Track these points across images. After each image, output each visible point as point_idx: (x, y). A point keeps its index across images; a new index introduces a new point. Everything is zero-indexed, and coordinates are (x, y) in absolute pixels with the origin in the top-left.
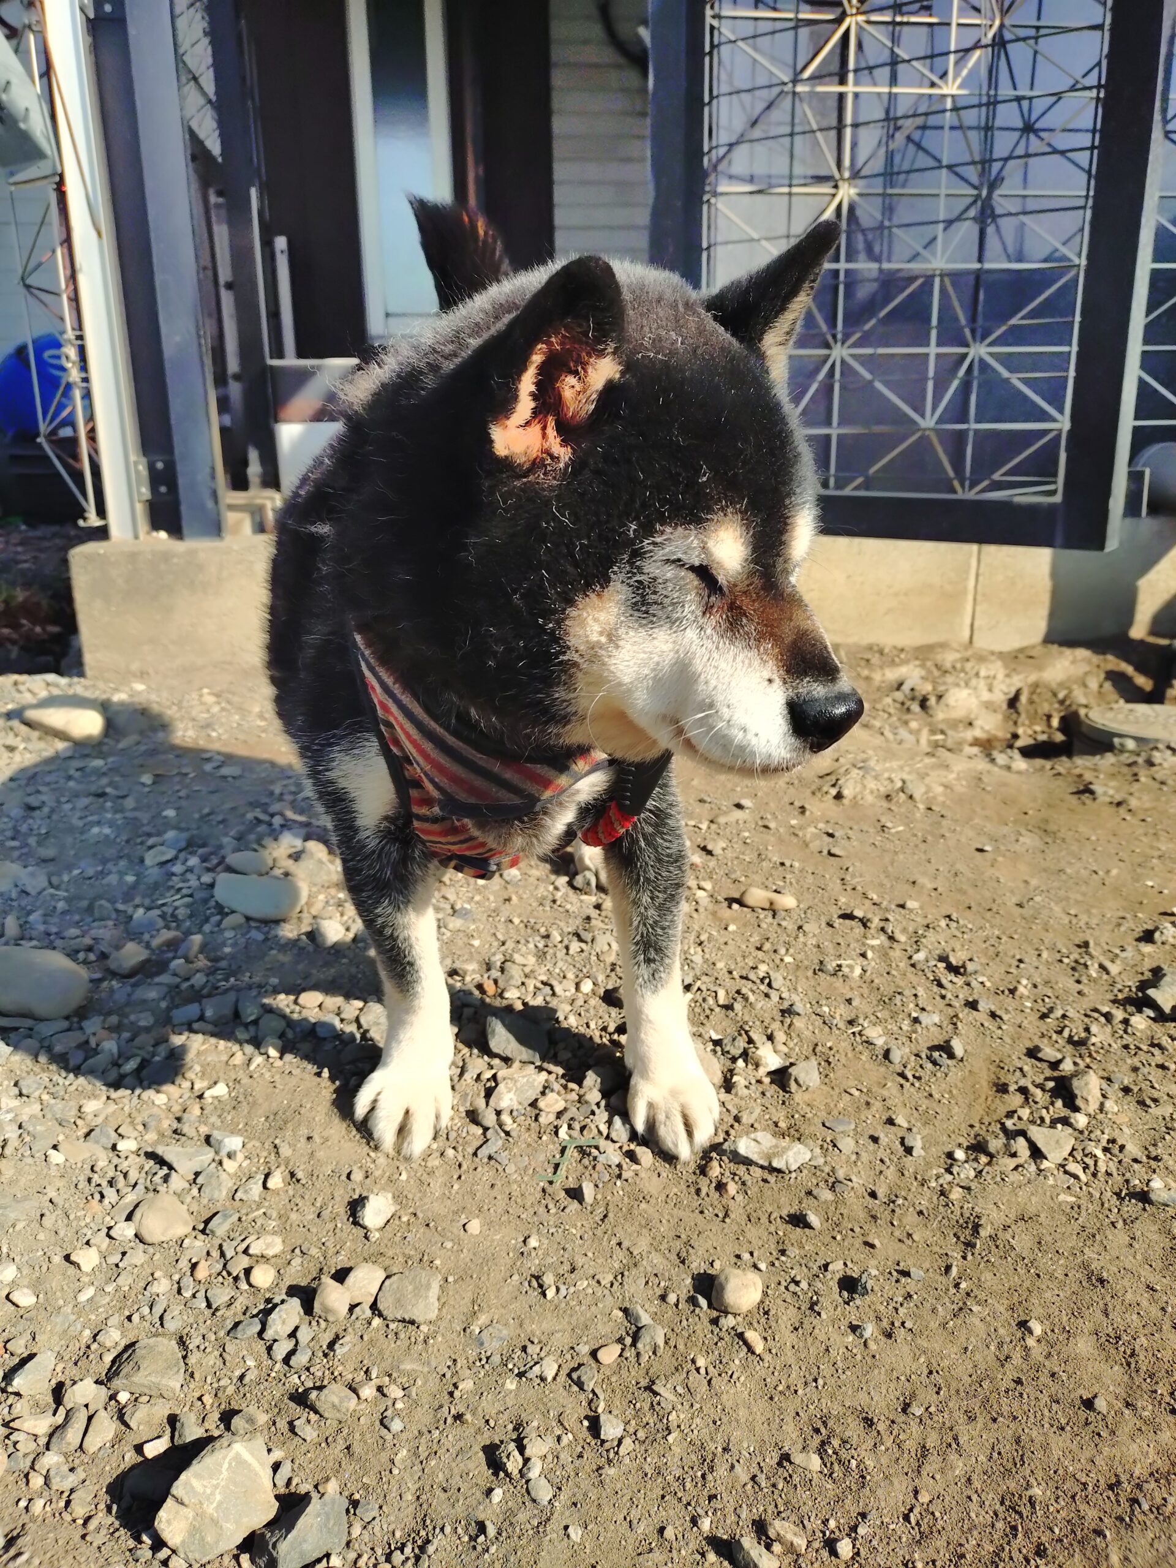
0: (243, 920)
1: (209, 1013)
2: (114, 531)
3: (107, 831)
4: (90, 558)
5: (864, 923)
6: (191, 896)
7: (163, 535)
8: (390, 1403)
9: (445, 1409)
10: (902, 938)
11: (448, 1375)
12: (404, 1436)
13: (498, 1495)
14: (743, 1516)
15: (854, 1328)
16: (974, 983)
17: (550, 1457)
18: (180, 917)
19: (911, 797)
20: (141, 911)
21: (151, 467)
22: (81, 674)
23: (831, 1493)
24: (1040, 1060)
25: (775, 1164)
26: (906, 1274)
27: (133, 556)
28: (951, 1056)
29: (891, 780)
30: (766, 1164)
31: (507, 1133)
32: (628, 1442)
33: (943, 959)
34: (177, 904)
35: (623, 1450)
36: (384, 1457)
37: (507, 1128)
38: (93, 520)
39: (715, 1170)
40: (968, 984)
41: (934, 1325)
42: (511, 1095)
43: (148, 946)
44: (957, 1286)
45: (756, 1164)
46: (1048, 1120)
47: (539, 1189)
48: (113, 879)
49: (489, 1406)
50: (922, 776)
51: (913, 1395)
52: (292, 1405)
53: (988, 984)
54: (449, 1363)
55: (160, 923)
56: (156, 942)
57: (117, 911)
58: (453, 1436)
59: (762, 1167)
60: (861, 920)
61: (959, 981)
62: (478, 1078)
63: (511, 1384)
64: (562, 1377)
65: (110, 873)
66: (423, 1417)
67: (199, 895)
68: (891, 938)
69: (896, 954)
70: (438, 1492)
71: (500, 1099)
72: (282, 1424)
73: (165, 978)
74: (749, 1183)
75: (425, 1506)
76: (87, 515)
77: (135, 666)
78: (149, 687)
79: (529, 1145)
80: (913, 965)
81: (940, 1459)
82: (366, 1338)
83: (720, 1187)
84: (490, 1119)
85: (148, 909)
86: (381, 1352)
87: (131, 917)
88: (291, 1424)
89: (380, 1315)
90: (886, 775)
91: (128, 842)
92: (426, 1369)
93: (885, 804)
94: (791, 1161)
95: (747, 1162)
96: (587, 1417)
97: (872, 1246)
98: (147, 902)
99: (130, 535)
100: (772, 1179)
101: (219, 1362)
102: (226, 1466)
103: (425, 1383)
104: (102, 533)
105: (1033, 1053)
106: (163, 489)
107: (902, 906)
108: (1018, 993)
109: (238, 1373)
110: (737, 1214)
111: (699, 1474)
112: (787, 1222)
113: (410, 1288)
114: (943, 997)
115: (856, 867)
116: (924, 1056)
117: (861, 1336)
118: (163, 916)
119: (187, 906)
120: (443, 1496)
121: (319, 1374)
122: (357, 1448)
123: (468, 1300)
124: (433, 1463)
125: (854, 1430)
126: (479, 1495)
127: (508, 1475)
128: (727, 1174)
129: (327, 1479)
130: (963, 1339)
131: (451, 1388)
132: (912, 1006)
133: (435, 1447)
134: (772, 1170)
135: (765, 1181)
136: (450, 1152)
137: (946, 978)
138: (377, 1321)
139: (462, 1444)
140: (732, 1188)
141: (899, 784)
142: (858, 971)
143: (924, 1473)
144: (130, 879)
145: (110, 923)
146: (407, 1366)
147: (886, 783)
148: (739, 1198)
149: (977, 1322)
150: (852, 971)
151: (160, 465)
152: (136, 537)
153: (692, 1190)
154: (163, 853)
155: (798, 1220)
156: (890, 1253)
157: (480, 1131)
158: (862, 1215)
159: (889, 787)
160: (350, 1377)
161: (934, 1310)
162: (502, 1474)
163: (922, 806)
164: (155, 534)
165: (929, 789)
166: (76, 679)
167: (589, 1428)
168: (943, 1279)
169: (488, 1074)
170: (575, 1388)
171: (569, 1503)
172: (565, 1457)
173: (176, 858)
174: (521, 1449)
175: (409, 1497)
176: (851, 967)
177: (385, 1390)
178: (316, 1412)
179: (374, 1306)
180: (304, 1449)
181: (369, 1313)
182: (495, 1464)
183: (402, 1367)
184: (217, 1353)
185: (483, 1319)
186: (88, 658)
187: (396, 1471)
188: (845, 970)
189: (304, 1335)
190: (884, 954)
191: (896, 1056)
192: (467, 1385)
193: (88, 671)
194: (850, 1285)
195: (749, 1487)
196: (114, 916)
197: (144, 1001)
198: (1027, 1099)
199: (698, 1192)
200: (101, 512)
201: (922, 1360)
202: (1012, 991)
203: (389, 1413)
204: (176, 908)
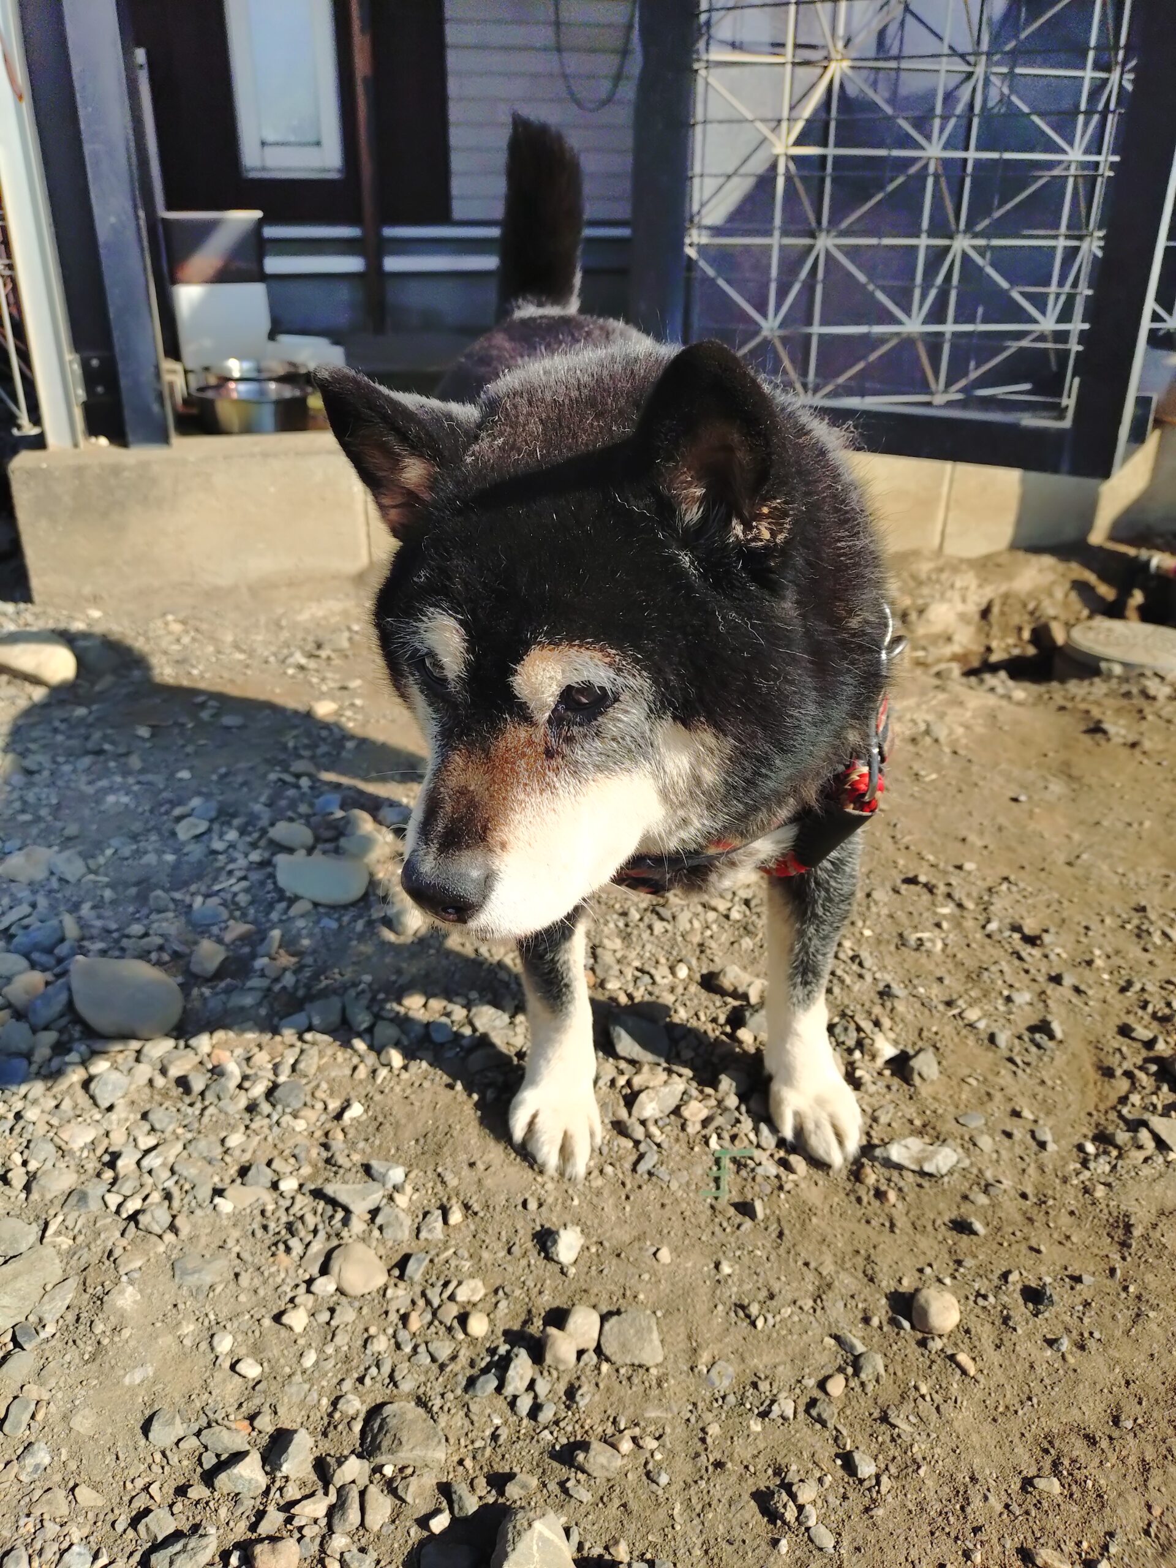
0: (309, 906)
1: (316, 1021)
2: (51, 439)
3: (125, 799)
4: (32, 473)
5: (930, 888)
6: (244, 878)
7: (103, 441)
8: (648, 1455)
9: (703, 1458)
10: (970, 905)
11: (693, 1420)
12: (673, 1489)
13: (784, 1545)
14: (1008, 1546)
15: (1051, 1343)
16: (1052, 956)
17: (819, 1503)
18: (243, 904)
19: (936, 741)
20: (199, 900)
21: (85, 365)
22: (27, 598)
23: (1078, 1515)
24: (1133, 1039)
25: (928, 1168)
26: (1078, 1279)
27: (79, 471)
28: (1051, 1036)
29: (913, 721)
30: (916, 1168)
31: (659, 1145)
32: (884, 1479)
33: (1016, 928)
34: (235, 889)
35: (884, 1489)
36: (662, 1513)
37: (658, 1141)
38: (29, 430)
39: (871, 1177)
40: (1046, 956)
41: (1118, 1333)
42: (653, 1105)
43: (220, 941)
44: (1125, 1289)
45: (908, 1169)
46: (1160, 1107)
47: (707, 1205)
48: (151, 858)
49: (742, 1450)
50: (942, 716)
51: (1118, 1407)
52: (555, 1464)
53: (1064, 955)
54: (690, 1407)
55: (224, 913)
56: (228, 937)
57: (173, 900)
58: (720, 1487)
59: (913, 1171)
60: (926, 885)
61: (1036, 952)
62: (613, 1082)
63: (756, 1426)
64: (801, 1415)
65: (146, 853)
66: (684, 1468)
67: (255, 876)
68: (960, 906)
69: (969, 924)
70: (724, 1545)
71: (642, 1109)
72: (553, 1486)
73: (255, 982)
74: (906, 1190)
75: (716, 1561)
76: (20, 422)
77: (87, 590)
78: (106, 613)
79: (683, 1158)
80: (989, 936)
81: (1161, 1472)
82: (601, 1386)
83: (880, 1195)
84: (639, 1132)
85: (207, 896)
86: (620, 1400)
87: (190, 906)
88: (562, 1484)
89: (608, 1360)
90: (908, 716)
91: (152, 811)
92: (670, 1416)
93: (911, 748)
94: (941, 1164)
95: (899, 1167)
96: (837, 1456)
97: (1038, 1251)
98: (203, 889)
99: (67, 443)
100: (926, 1184)
101: (467, 1422)
103: (674, 1428)
104: (39, 443)
105: (1125, 1031)
106: (100, 389)
107: (959, 867)
108: (1094, 966)
109: (488, 1432)
110: (901, 1222)
111: (958, 1507)
112: (951, 1229)
113: (632, 1331)
114: (1027, 972)
115: (904, 823)
116: (1026, 1039)
117: (1059, 1350)
118: (224, 904)
119: (247, 890)
120: (730, 1549)
121: (569, 1429)
122: (633, 1505)
123: (683, 1336)
124: (710, 1515)
125: (1079, 1448)
126: (765, 1547)
127: (784, 1522)
128: (883, 1180)
129: (616, 1542)
130: (1146, 1346)
131: (701, 1435)
132: (1000, 982)
133: (707, 1499)
134: (922, 1174)
135: (920, 1186)
136: (609, 1169)
137: (1026, 950)
138: (605, 1367)
139: (730, 1493)
140: (892, 1196)
141: (923, 727)
142: (939, 945)
143: (1150, 1487)
144: (170, 858)
145: (171, 915)
146: (652, 1414)
147: (910, 725)
148: (900, 1205)
149: (1154, 1327)
150: (934, 944)
151: (95, 363)
152: (76, 445)
153: (852, 1198)
154: (196, 826)
155: (962, 1227)
156: (1056, 1257)
157: (631, 1144)
158: (1018, 1218)
159: (914, 730)
160: (600, 1429)
161: (1114, 1317)
162: (779, 1523)
163: (947, 750)
164: (93, 440)
165: (951, 732)
166: (22, 606)
167: (843, 1466)
168: (1108, 1282)
169: (622, 1081)
170: (818, 1426)
171: (852, 1548)
172: (834, 1501)
173: (209, 830)
174: (793, 1496)
175: (698, 1552)
176: (932, 940)
177: (641, 1442)
178: (584, 1471)
179: (598, 1350)
180: (583, 1510)
181: (595, 1359)
182: (772, 1515)
183: (647, 1415)
184: (462, 1413)
185: (705, 1357)
186: (37, 582)
187: (678, 1527)
188: (928, 945)
189: (542, 1388)
190: (958, 925)
191: (1003, 1039)
192: (714, 1430)
193: (36, 597)
194: (1034, 1296)
195: (1005, 1516)
196: (172, 906)
197: (242, 1009)
198: (1133, 1084)
199: (859, 1200)
200: (35, 417)
201: (1117, 1370)
202: (1089, 963)
203: (650, 1467)
204: (235, 895)
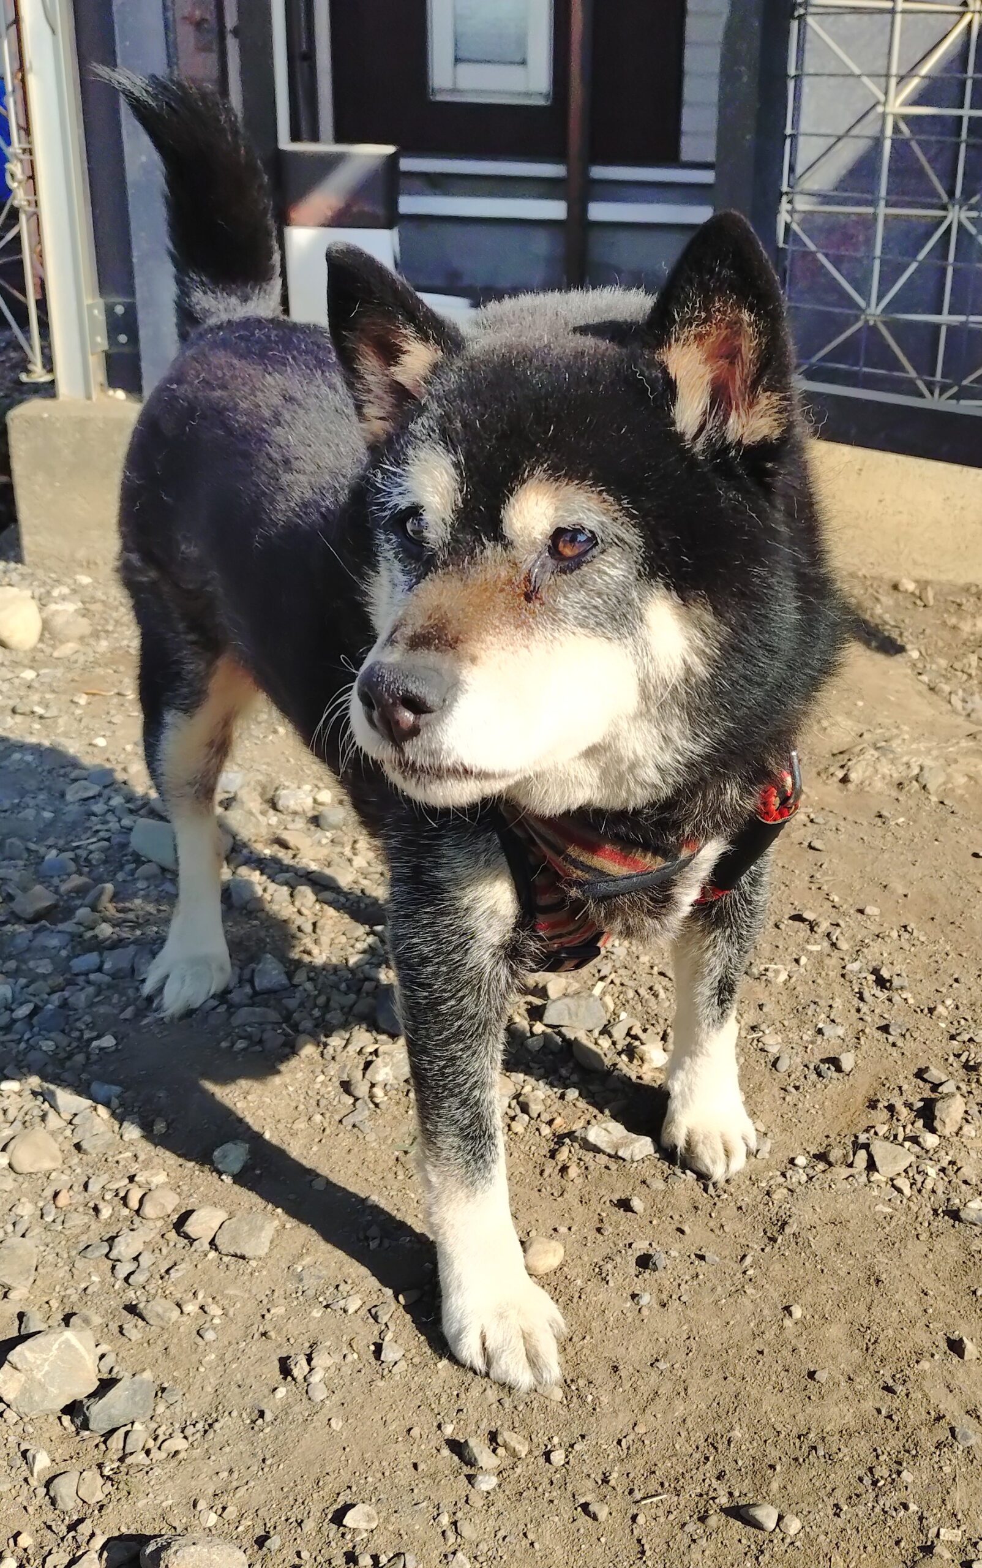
0: (157, 871)
1: (107, 966)
2: (62, 388)
3: (29, 758)
4: (31, 422)
5: (812, 926)
6: (108, 840)
7: (120, 394)
8: (209, 1319)
9: (255, 1327)
10: (844, 945)
11: (265, 1302)
12: (215, 1344)
13: (281, 1392)
14: (482, 1427)
15: (634, 1296)
16: (896, 998)
17: (333, 1369)
18: (94, 862)
19: (924, 787)
20: (54, 852)
21: (109, 311)
22: (19, 560)
23: (562, 1418)
24: (925, 1081)
25: (620, 1154)
26: (702, 1258)
27: (82, 424)
28: (839, 1069)
29: (908, 765)
30: (613, 1153)
31: (377, 1105)
32: (403, 1365)
33: (875, 971)
34: (91, 847)
35: (395, 1370)
36: (194, 1358)
37: (377, 1101)
38: (39, 375)
39: (563, 1155)
40: (890, 1000)
41: (708, 1300)
42: (387, 1069)
43: (56, 891)
44: (744, 1272)
45: (604, 1153)
46: (900, 1138)
47: (393, 1157)
48: (29, 813)
49: (292, 1328)
50: (950, 761)
51: (665, 1354)
52: (125, 1313)
53: (911, 1001)
54: (268, 1292)
55: (72, 867)
56: (63, 888)
57: (28, 850)
58: (256, 1347)
59: (609, 1156)
60: (811, 923)
61: (883, 995)
62: (360, 1052)
63: (317, 1313)
64: (363, 1312)
65: (28, 806)
66: (236, 1331)
67: (116, 840)
68: (834, 945)
69: (833, 962)
70: (234, 1387)
71: (377, 1072)
72: (114, 1327)
73: (68, 926)
74: (591, 1169)
75: (220, 1397)
76: (31, 367)
77: (81, 554)
78: (96, 580)
79: (395, 1118)
80: (843, 976)
81: (667, 1403)
82: (199, 1266)
83: (564, 1169)
84: (362, 1090)
85: (61, 850)
86: (211, 1279)
87: (43, 858)
88: (121, 1328)
89: (216, 1250)
90: (905, 759)
91: (50, 772)
92: (247, 1296)
93: (894, 793)
94: (637, 1151)
95: (596, 1149)
96: (374, 1344)
97: (682, 1232)
98: (61, 842)
99: (80, 395)
100: (614, 1167)
101: (68, 1276)
102: (56, 1346)
103: (243, 1306)
104: (48, 390)
105: (920, 1074)
106: (123, 338)
107: (861, 911)
108: (935, 1013)
109: (83, 1286)
110: (571, 1197)
111: (455, 1393)
112: (616, 1205)
113: (246, 1228)
114: (858, 1010)
115: (832, 861)
116: (812, 1067)
117: (638, 1304)
118: (75, 860)
119: (103, 850)
120: (237, 1390)
121: (153, 1291)
122: (173, 1350)
123: (298, 1245)
124: (234, 1366)
125: (601, 1375)
126: (266, 1392)
127: (294, 1379)
128: (575, 1159)
129: (144, 1370)
130: (729, 1315)
131: (265, 1312)
132: (823, 1016)
133: (239, 1355)
134: (616, 1157)
135: (607, 1167)
136: (318, 1118)
137: (871, 990)
138: (212, 1255)
139: (263, 1354)
140: (573, 1172)
141: (916, 771)
142: (783, 976)
143: (648, 1411)
144: (48, 815)
145: (21, 863)
146: (231, 1292)
147: (902, 768)
148: (579, 1181)
149: (747, 1302)
150: (776, 977)
151: (120, 310)
152: (89, 397)
153: (538, 1171)
154: (86, 789)
155: (625, 1205)
156: (698, 1239)
157: (351, 1101)
158: (686, 1205)
159: (904, 774)
160: (179, 1296)
161: (713, 1290)
162: (289, 1378)
163: (934, 799)
164: (111, 392)
165: (949, 778)
166: (12, 565)
167: (374, 1352)
168: (736, 1266)
169: (371, 1049)
170: (371, 1320)
171: (339, 1403)
172: (346, 1371)
173: (100, 795)
174: (309, 1359)
175: (209, 1389)
176: (777, 972)
177: (206, 1309)
178: (144, 1319)
179: (212, 1243)
180: (128, 1346)
181: (207, 1247)
182: (285, 1369)
183: (226, 1292)
184: (67, 1268)
185: (307, 1260)
186: (27, 541)
187: (202, 1369)
188: (770, 974)
189: (146, 1260)
190: (819, 961)
191: (783, 1065)
192: (278, 1311)
193: (27, 558)
194: (645, 1262)
195: (494, 1406)
196: (25, 855)
197: (44, 948)
198: (892, 1116)
199: (542, 1172)
200: (49, 364)
201: (685, 1327)
202: (931, 1010)
203: (207, 1326)
204: (91, 852)
